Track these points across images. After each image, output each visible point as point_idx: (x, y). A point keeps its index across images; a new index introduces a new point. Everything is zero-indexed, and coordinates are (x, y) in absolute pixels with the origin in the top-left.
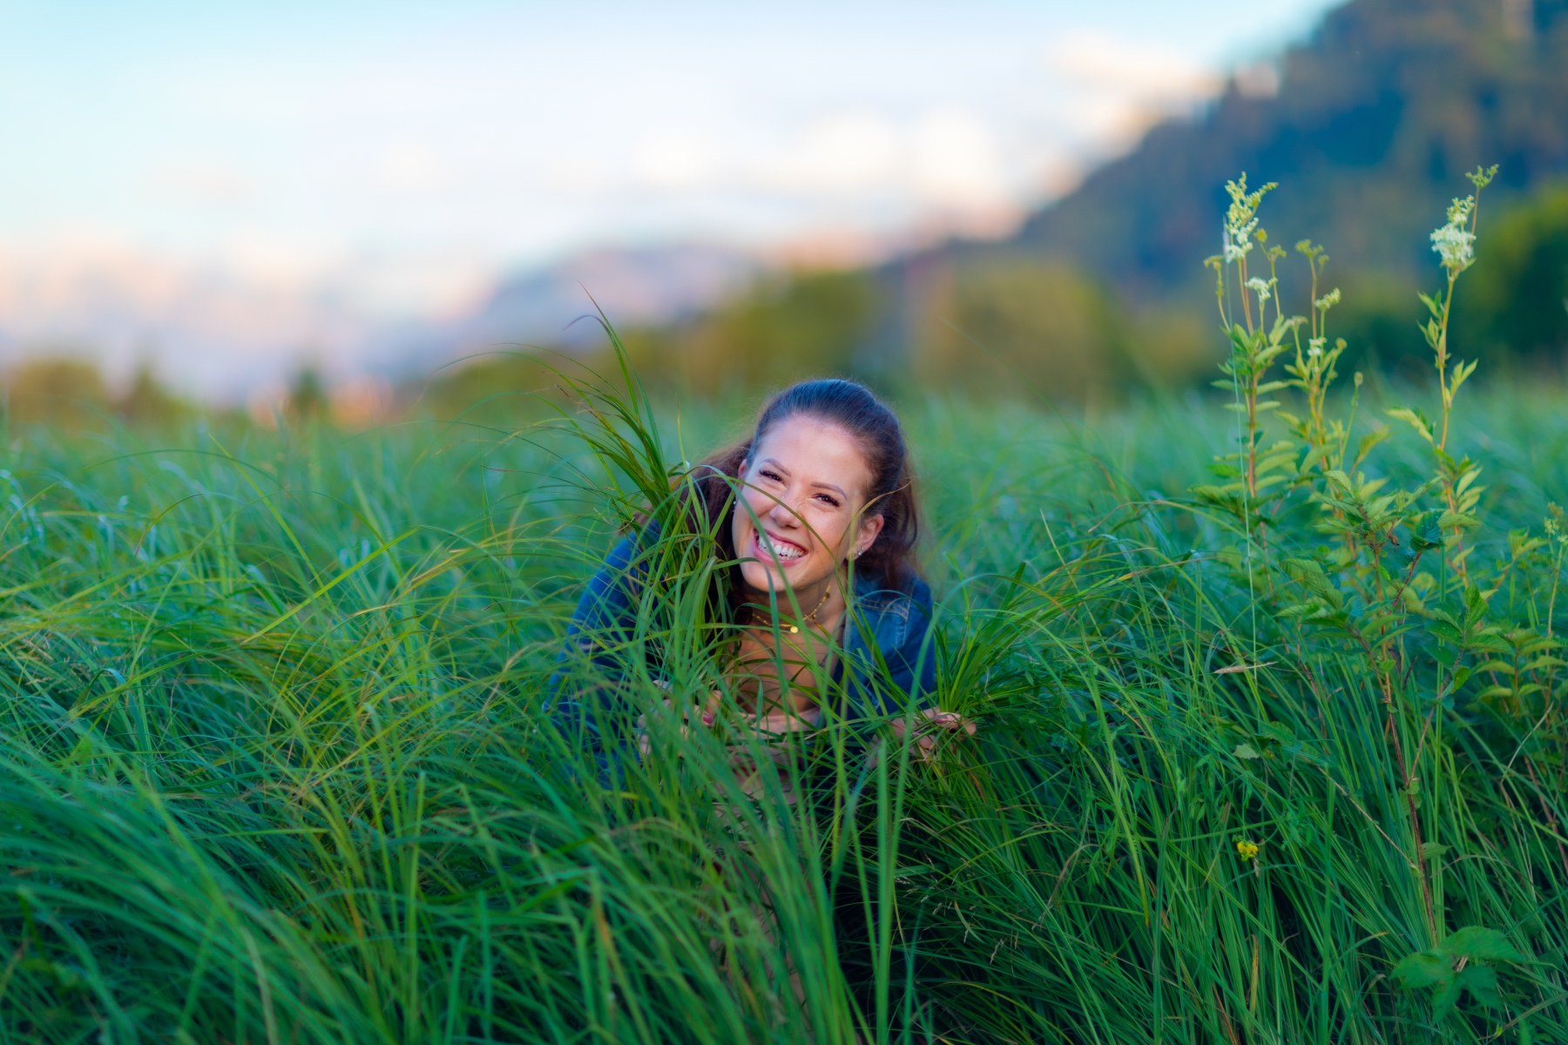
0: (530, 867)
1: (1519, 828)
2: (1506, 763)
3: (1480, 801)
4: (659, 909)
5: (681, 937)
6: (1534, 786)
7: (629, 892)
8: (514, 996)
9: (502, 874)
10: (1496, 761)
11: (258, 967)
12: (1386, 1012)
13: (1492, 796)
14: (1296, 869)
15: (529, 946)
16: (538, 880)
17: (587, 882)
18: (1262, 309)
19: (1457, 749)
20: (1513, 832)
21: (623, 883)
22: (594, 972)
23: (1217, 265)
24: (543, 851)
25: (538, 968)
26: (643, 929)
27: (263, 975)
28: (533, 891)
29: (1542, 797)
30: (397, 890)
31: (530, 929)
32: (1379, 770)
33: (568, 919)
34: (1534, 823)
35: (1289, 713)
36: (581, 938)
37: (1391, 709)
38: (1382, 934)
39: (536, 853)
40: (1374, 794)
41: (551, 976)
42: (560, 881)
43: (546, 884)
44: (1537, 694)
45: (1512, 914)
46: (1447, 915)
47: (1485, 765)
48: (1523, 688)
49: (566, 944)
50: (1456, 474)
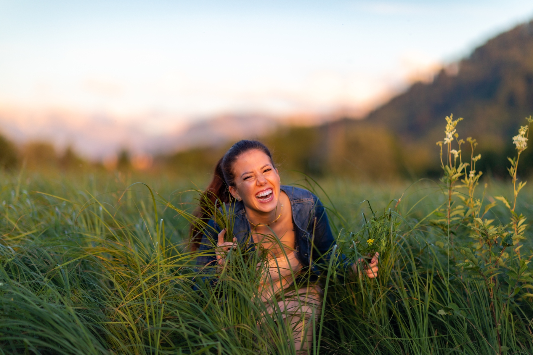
0: (198, 340)
2: (531, 320)
3: (521, 332)
7: (231, 349)
9: (188, 342)
10: (527, 319)
13: (525, 331)
14: (458, 352)
16: (201, 344)
17: (217, 346)
18: (455, 160)
19: (514, 313)
21: (229, 347)
23: (441, 145)
30: (153, 345)
32: (487, 320)
35: (458, 299)
37: (492, 300)
39: (201, 335)
40: (485, 328)
42: (208, 345)
43: (203, 346)
47: (523, 320)
50: (518, 220)
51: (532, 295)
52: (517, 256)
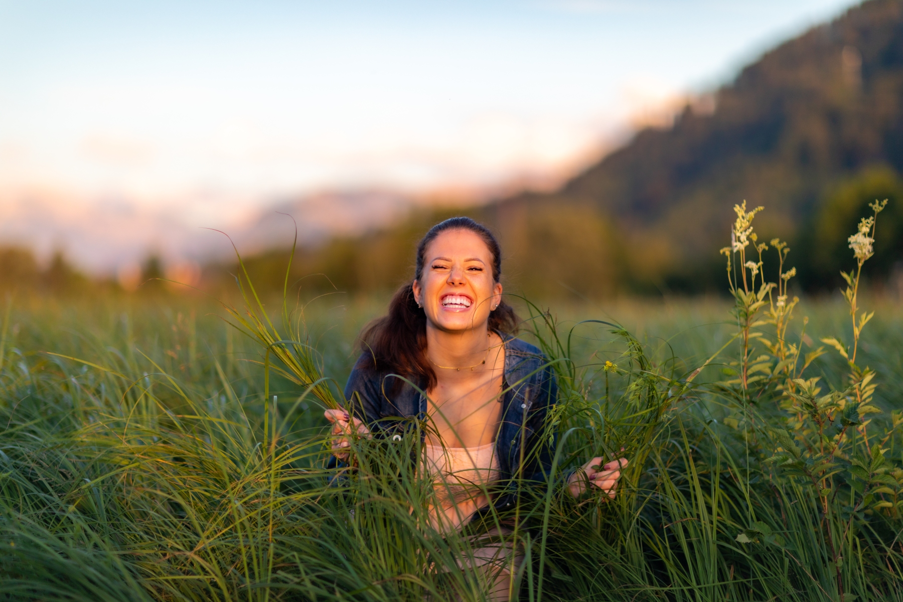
2: (889, 547)
3: (874, 568)
10: (884, 545)
13: (882, 566)
18: (753, 279)
19: (860, 535)
23: (728, 253)
32: (817, 549)
35: (767, 515)
40: (816, 564)
47: (876, 547)
48: (899, 503)
50: (861, 377)
51: (889, 504)
52: (861, 439)
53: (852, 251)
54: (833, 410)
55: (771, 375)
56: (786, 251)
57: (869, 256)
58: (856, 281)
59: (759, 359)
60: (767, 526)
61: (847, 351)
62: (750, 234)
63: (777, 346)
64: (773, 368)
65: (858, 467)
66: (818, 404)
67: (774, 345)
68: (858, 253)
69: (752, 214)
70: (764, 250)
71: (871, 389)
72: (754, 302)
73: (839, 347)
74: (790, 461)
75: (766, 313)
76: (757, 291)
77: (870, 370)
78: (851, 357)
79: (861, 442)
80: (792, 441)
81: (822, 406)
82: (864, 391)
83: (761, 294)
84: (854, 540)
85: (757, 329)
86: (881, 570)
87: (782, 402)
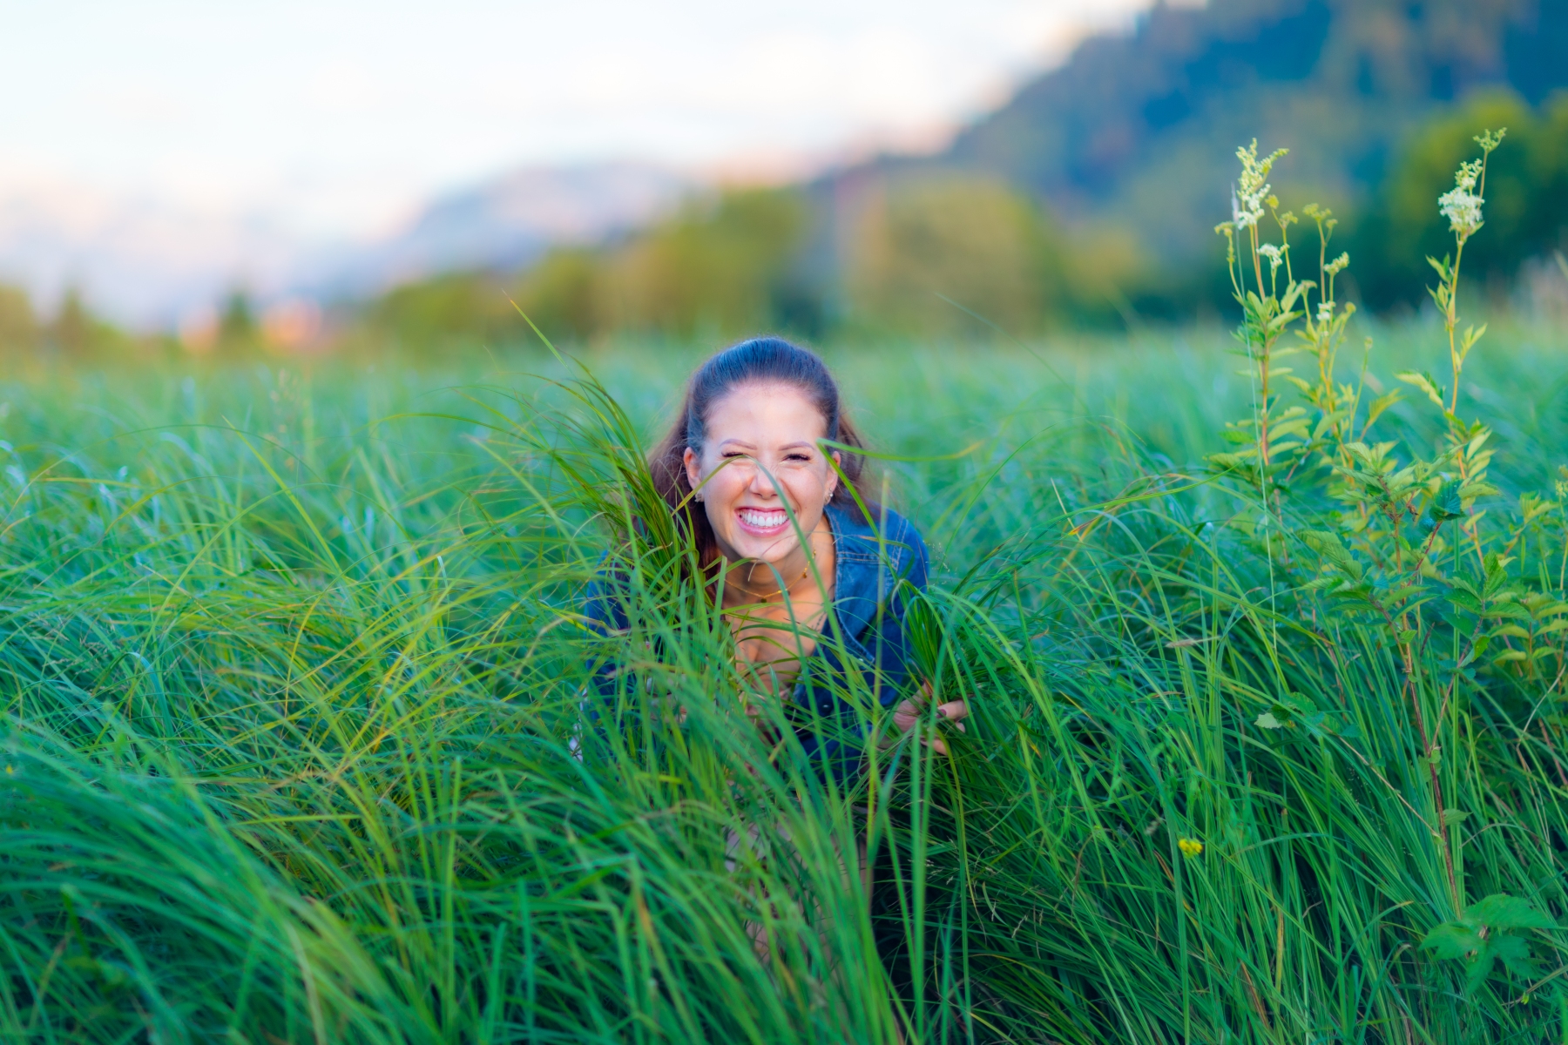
0: (566, 852)
1: (1537, 795)
2: (1521, 726)
3: (1495, 765)
4: (697, 893)
5: (719, 920)
6: (1549, 749)
7: (666, 877)
8: (553, 982)
9: (539, 861)
10: (1512, 725)
11: (303, 960)
12: (1410, 980)
13: (1509, 760)
14: (1319, 839)
15: (567, 931)
16: (574, 867)
17: (626, 869)
18: (1274, 275)
19: (1474, 712)
20: (1529, 794)
21: (660, 867)
22: (635, 958)
23: (1228, 232)
24: (579, 837)
25: (576, 954)
26: (682, 915)
27: (309, 970)
28: (570, 877)
29: (1557, 759)
30: (435, 878)
31: (567, 915)
32: (1398, 736)
33: (605, 904)
34: (1551, 787)
35: (1308, 681)
36: (620, 925)
37: (1410, 678)
38: (1407, 903)
39: (572, 839)
40: (1395, 763)
41: (591, 962)
42: (598, 868)
43: (583, 871)
44: (1550, 659)
45: (1530, 877)
46: (1466, 880)
47: (1499, 729)
48: (1537, 652)
49: (604, 930)
50: (1467, 437)
51: (1520, 655)
52: (1470, 545)
53: (1447, 220)
54: (1416, 493)
55: (1309, 442)
56: (1331, 223)
57: (1475, 227)
58: (1455, 273)
59: (1287, 414)
60: (1308, 700)
61: (1441, 395)
62: (1267, 197)
63: (1320, 391)
64: (1312, 429)
65: (1462, 591)
66: (1389, 486)
67: (1313, 390)
68: (1457, 223)
69: (1268, 162)
70: (1291, 224)
71: (1483, 459)
72: (1276, 315)
73: (1427, 387)
74: (1346, 585)
75: (1299, 333)
76: (1279, 298)
77: (1481, 426)
78: (1448, 404)
79: (1468, 551)
80: (1346, 551)
81: (1397, 488)
82: (1471, 463)
83: (1289, 300)
84: (1461, 718)
85: (1284, 362)
86: (1508, 767)
87: (1331, 485)
